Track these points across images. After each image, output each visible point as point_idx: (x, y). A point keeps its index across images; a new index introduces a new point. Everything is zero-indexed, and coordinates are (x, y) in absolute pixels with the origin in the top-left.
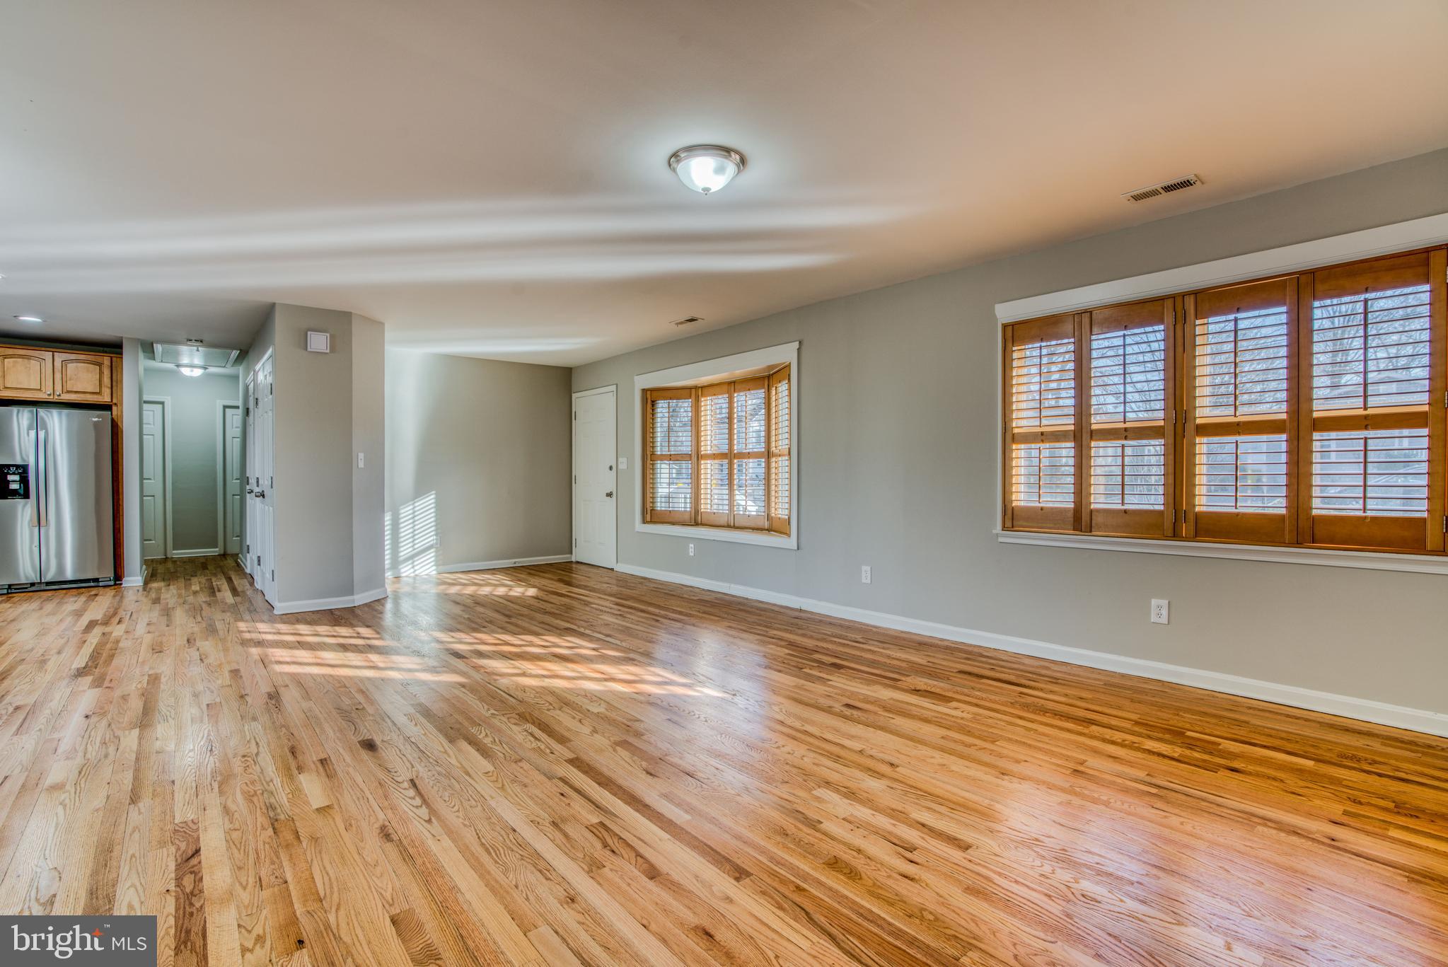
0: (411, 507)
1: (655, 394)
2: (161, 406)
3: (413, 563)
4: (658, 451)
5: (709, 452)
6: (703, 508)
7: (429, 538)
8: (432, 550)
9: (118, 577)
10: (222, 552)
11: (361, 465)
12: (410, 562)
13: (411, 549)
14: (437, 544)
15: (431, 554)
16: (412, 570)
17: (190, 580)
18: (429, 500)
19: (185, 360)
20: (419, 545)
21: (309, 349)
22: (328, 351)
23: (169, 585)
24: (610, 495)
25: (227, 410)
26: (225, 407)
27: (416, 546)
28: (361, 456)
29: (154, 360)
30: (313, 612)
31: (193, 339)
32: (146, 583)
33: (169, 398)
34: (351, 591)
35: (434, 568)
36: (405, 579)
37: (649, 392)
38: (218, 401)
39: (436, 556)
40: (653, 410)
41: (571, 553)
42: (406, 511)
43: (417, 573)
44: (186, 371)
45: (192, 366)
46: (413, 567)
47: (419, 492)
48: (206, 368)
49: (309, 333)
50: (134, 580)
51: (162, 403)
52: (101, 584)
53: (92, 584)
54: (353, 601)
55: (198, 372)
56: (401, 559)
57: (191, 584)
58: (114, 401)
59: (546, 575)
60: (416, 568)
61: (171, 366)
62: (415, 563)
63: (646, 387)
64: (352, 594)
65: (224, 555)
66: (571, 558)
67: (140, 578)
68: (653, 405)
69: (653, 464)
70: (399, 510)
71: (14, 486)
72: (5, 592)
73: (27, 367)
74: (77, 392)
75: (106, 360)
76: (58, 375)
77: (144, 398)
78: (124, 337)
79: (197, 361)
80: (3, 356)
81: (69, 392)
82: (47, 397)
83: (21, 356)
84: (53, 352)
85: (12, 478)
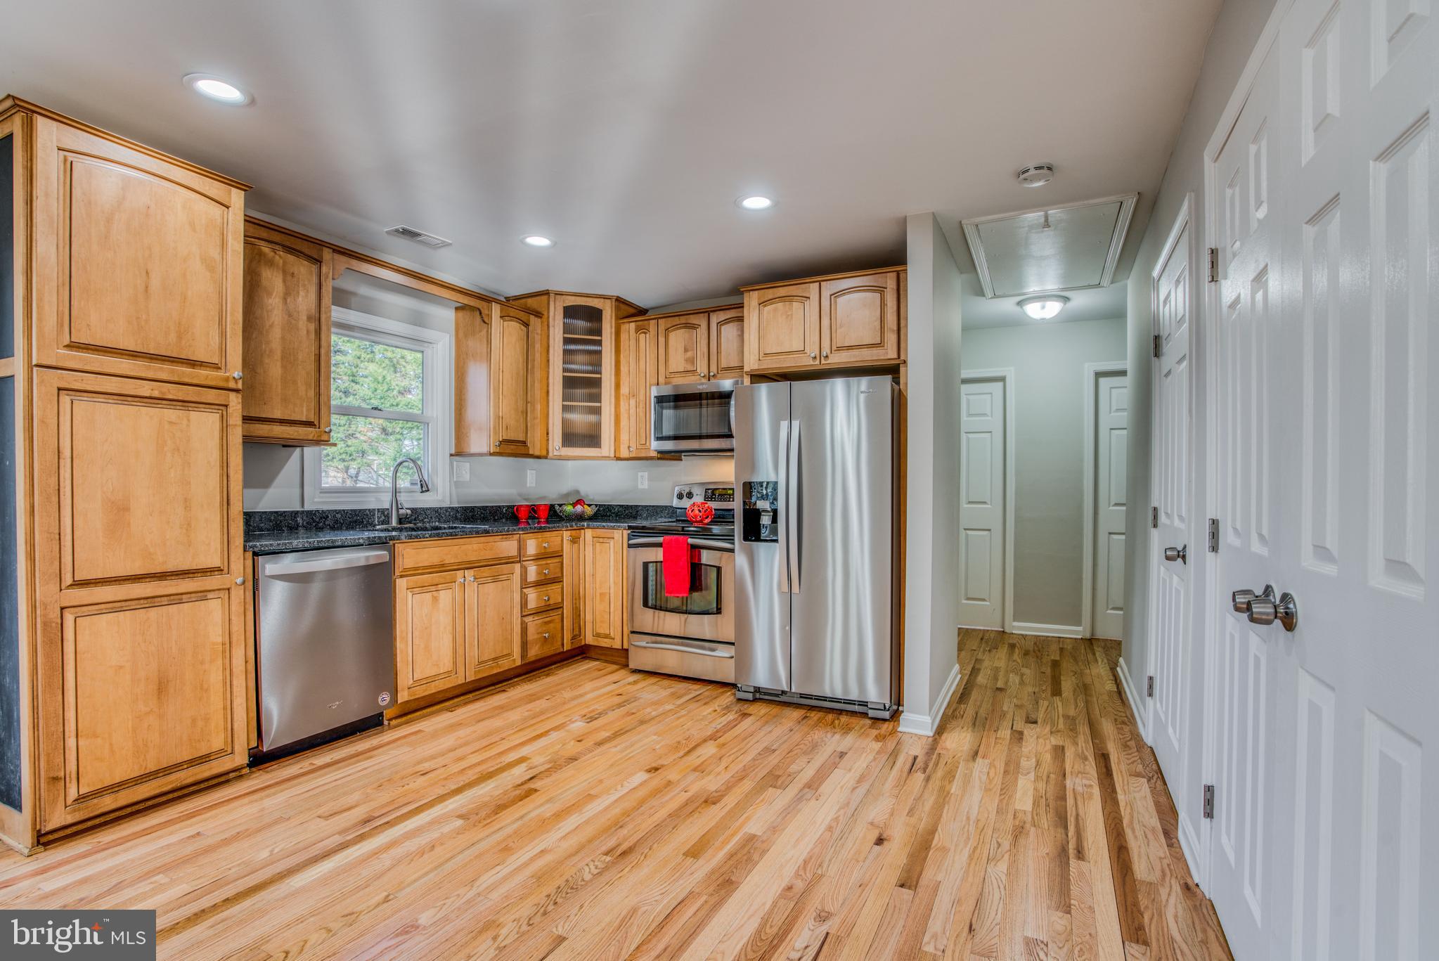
2: (1000, 384)
10: (1088, 636)
19: (1033, 288)
25: (1102, 381)
26: (1099, 375)
29: (984, 296)
31: (1031, 165)
32: (941, 725)
33: (1013, 367)
38: (1086, 365)
44: (1034, 311)
45: (1042, 297)
48: (1065, 299)
50: (920, 723)
51: (1002, 379)
55: (1052, 309)
58: (902, 357)
61: (1006, 306)
65: (1090, 642)
67: (931, 720)
71: (766, 520)
72: (750, 697)
73: (789, 315)
74: (850, 348)
75: (890, 282)
76: (825, 322)
77: (965, 374)
78: (908, 215)
79: (1052, 285)
80: (763, 303)
81: (839, 349)
82: (812, 363)
83: (782, 298)
84: (820, 282)
85: (762, 505)
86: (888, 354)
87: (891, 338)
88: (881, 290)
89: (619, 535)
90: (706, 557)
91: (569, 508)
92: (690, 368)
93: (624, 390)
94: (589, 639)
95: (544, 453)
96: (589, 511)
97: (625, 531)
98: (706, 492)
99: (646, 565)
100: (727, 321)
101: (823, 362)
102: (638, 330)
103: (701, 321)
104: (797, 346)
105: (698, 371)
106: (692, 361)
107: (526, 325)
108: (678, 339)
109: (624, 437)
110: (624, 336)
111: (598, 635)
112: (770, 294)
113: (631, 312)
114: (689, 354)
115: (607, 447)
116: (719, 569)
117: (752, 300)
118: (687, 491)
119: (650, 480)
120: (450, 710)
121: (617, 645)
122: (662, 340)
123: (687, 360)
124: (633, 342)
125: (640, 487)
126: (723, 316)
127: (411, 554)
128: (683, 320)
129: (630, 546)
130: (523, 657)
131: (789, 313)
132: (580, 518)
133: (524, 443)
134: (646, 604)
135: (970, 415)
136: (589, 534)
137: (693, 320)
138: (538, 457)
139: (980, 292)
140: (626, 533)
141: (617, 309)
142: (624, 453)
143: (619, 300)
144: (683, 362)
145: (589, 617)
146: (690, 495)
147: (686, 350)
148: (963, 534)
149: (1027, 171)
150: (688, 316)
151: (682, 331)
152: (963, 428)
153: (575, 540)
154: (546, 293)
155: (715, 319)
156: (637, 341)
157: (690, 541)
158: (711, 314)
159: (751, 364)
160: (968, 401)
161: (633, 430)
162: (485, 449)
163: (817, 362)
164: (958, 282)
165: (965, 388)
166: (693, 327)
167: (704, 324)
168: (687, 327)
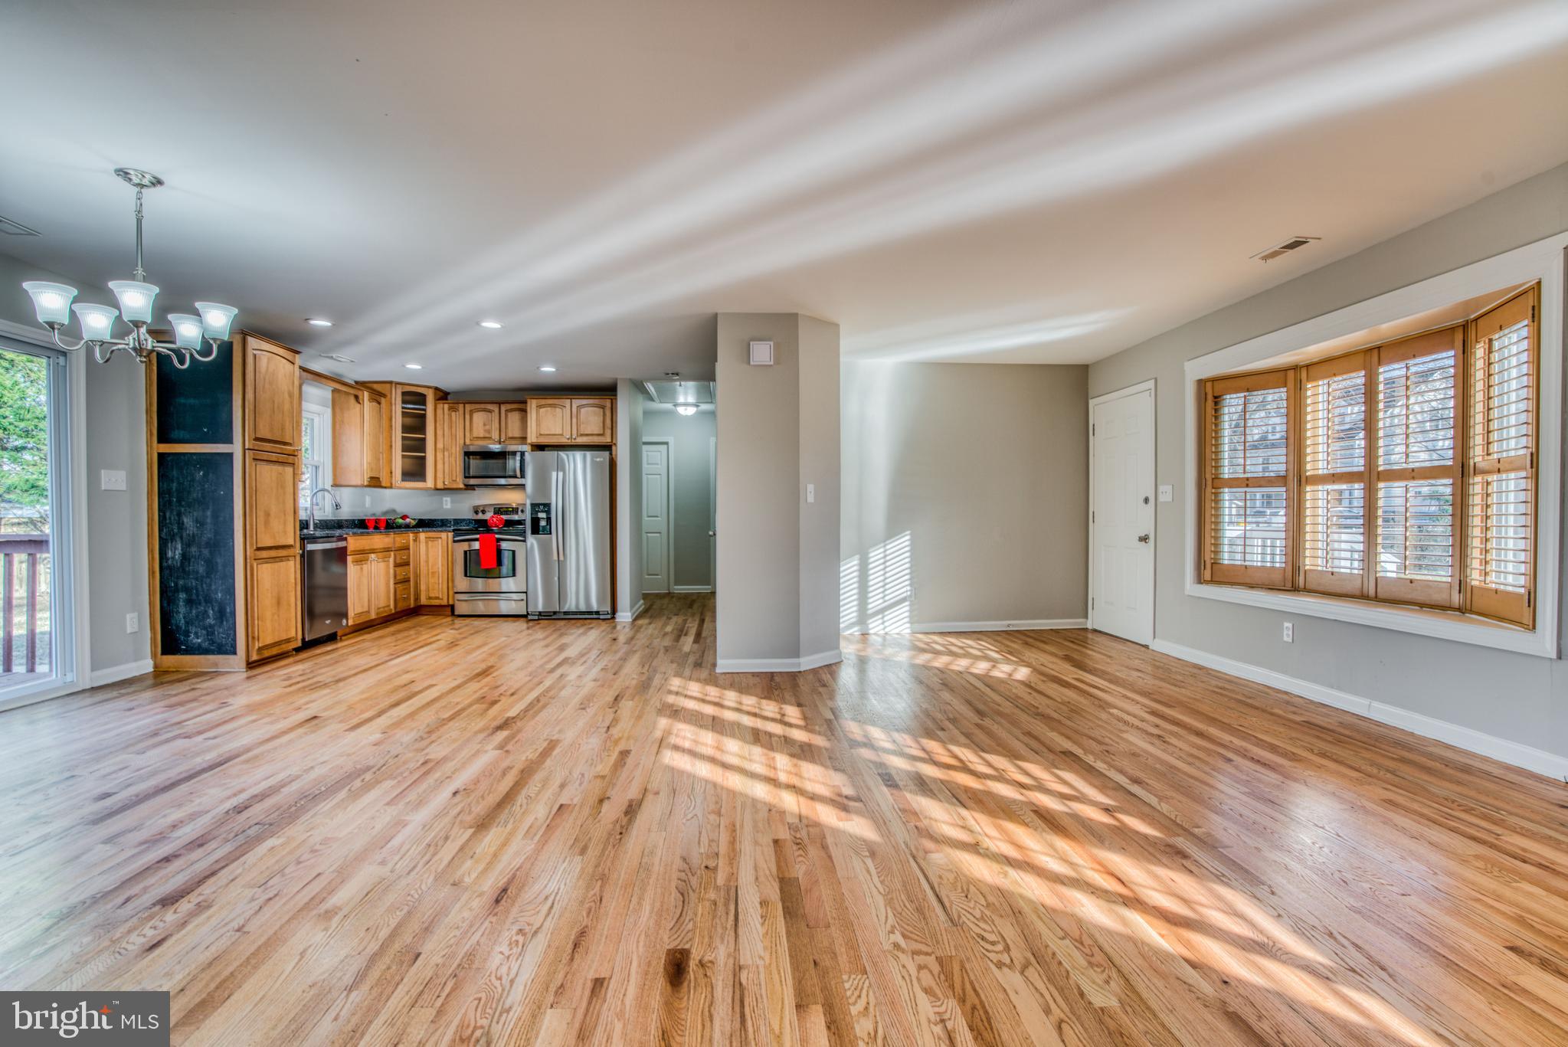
0: (882, 550)
1: (1219, 386)
2: (666, 446)
3: (883, 618)
4: (1226, 472)
5: (1320, 472)
6: (1308, 563)
7: (904, 588)
8: (907, 603)
9: (614, 611)
11: (811, 499)
12: (880, 616)
13: (881, 601)
14: (910, 596)
15: (905, 608)
16: (882, 627)
17: (670, 618)
18: (904, 541)
19: (681, 399)
20: (891, 597)
21: (752, 363)
22: (772, 363)
23: (650, 623)
24: (1144, 539)
27: (887, 598)
28: (811, 487)
29: (653, 402)
30: (754, 674)
31: (670, 372)
32: (635, 620)
33: (672, 438)
34: (795, 652)
35: (908, 625)
36: (874, 637)
37: (1209, 385)
39: (910, 611)
40: (1216, 410)
41: (1086, 617)
42: (875, 555)
43: (887, 630)
44: (681, 410)
45: (686, 404)
46: (883, 623)
47: (892, 531)
48: (697, 406)
49: (751, 343)
50: (625, 616)
51: (667, 443)
52: (601, 617)
53: (595, 616)
54: (799, 665)
55: (691, 411)
56: (870, 612)
57: (668, 624)
58: (614, 441)
59: (1047, 647)
60: (886, 624)
61: (669, 406)
62: (886, 619)
63: (1204, 376)
64: (798, 656)
66: (1086, 624)
67: (629, 614)
68: (1216, 403)
69: (1216, 494)
70: (868, 553)
71: (543, 523)
72: (536, 618)
73: (554, 415)
74: (587, 435)
75: (608, 403)
76: (574, 420)
77: (645, 439)
78: (618, 378)
79: (691, 399)
80: (539, 407)
81: (582, 435)
82: (567, 441)
83: (550, 405)
84: (571, 399)
85: (542, 515)
86: (607, 439)
87: (608, 432)
88: (603, 407)
89: (446, 536)
90: (504, 545)
91: (401, 521)
92: (487, 435)
93: (440, 445)
94: (424, 601)
95: (389, 485)
96: (414, 523)
97: (449, 534)
98: (494, 510)
99: (465, 552)
100: (512, 410)
101: (573, 441)
102: (450, 409)
103: (495, 408)
104: (559, 431)
105: (492, 438)
106: (489, 431)
107: (379, 403)
108: (479, 418)
109: (440, 475)
110: (439, 412)
111: (430, 598)
112: (543, 402)
113: (443, 395)
114: (487, 427)
115: (430, 483)
116: (514, 552)
117: (532, 405)
118: (481, 509)
119: (452, 502)
120: (369, 633)
121: (445, 602)
122: (467, 417)
123: (485, 431)
124: (446, 417)
125: (445, 507)
126: (509, 407)
127: (354, 542)
128: (483, 406)
129: (454, 541)
130: (395, 607)
131: (554, 413)
132: (407, 526)
133: (378, 478)
134: (466, 575)
135: (648, 464)
136: (422, 536)
137: (489, 407)
138: (385, 488)
139: (652, 399)
140: (451, 535)
141: (435, 394)
142: (440, 485)
143: (436, 389)
144: (482, 432)
145: (423, 587)
146: (483, 512)
147: (485, 425)
148: (644, 536)
150: (484, 404)
151: (482, 413)
152: (644, 473)
153: (415, 540)
154: (391, 383)
155: (503, 408)
156: (450, 416)
157: (497, 536)
158: (501, 404)
159: (532, 438)
160: (647, 455)
161: (447, 471)
162: (359, 483)
163: (570, 441)
164: (640, 397)
165: (645, 448)
166: (490, 411)
167: (497, 410)
168: (485, 410)
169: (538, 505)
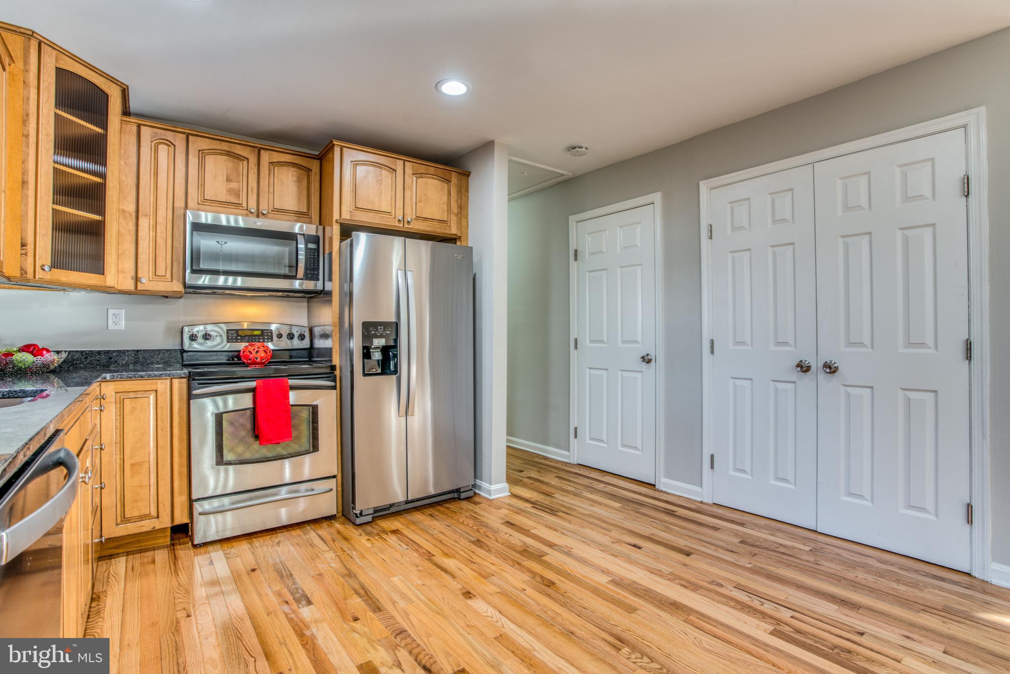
50: (496, 489)
67: (503, 485)
72: (370, 518)
73: (379, 180)
74: (425, 219)
76: (408, 194)
78: (496, 141)
80: (359, 163)
81: (418, 218)
82: (397, 224)
83: (374, 164)
84: (405, 161)
86: (451, 230)
87: (454, 219)
88: (447, 182)
89: (165, 385)
90: (295, 397)
92: (233, 199)
95: (21, 279)
96: (57, 360)
97: (176, 382)
98: (228, 333)
99: (219, 415)
101: (406, 225)
102: (155, 137)
103: (248, 153)
104: (386, 207)
105: (243, 205)
106: (239, 193)
108: (217, 166)
111: (127, 519)
112: (363, 156)
114: (233, 185)
115: (110, 277)
116: (314, 410)
117: (347, 161)
119: (128, 317)
121: (164, 523)
122: (193, 159)
123: (230, 191)
126: (278, 156)
128: (223, 145)
129: (190, 396)
131: (380, 178)
134: (219, 461)
137: (238, 150)
138: (12, 285)
141: (123, 99)
143: (124, 89)
144: (225, 191)
146: (206, 336)
147: (228, 180)
149: (582, 147)
150: (232, 145)
151: (225, 157)
155: (267, 156)
157: (289, 382)
158: (262, 152)
159: (347, 217)
161: (143, 256)
163: (402, 225)
166: (238, 158)
167: (253, 160)
168: (229, 154)
169: (375, 325)
